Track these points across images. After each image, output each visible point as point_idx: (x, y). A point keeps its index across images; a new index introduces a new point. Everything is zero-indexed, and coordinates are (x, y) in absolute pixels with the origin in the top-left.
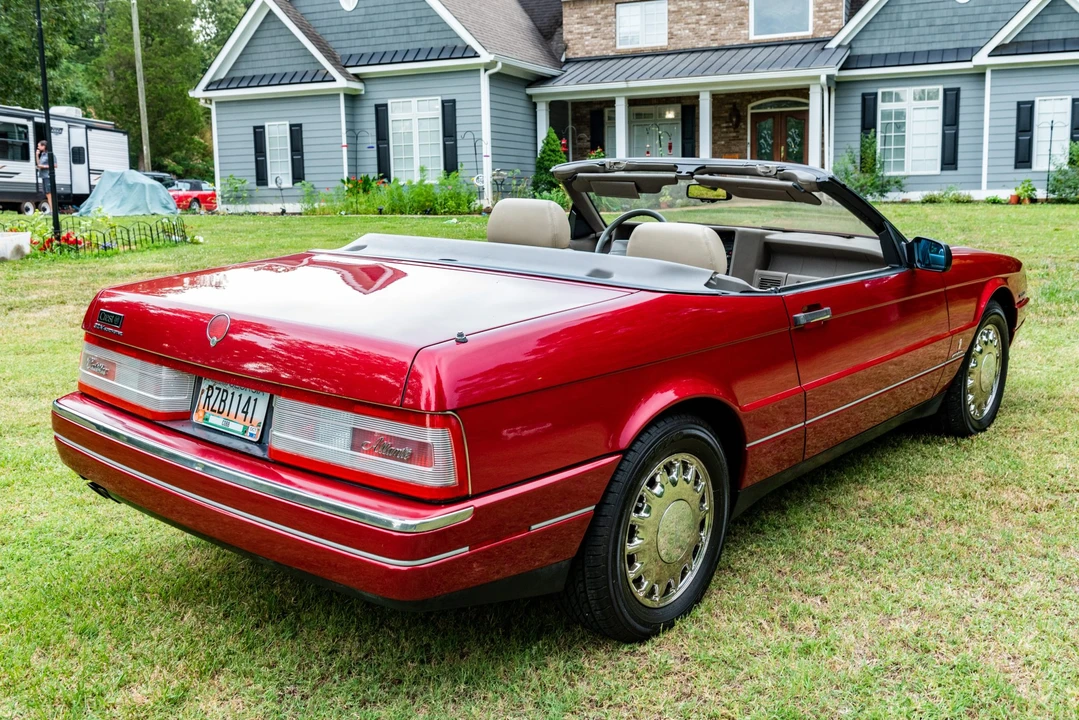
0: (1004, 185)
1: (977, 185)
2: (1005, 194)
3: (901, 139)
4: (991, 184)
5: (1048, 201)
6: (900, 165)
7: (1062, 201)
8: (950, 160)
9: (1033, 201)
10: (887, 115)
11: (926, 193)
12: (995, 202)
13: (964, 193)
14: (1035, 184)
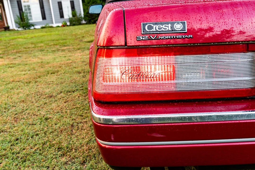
0: (59, 22)
1: (52, 23)
2: (60, 25)
3: (30, 13)
4: (56, 22)
5: (70, 25)
6: (32, 19)
7: (74, 25)
8: (44, 18)
9: (67, 26)
10: (25, 6)
11: (41, 26)
12: (58, 27)
13: (51, 25)
14: (66, 22)
